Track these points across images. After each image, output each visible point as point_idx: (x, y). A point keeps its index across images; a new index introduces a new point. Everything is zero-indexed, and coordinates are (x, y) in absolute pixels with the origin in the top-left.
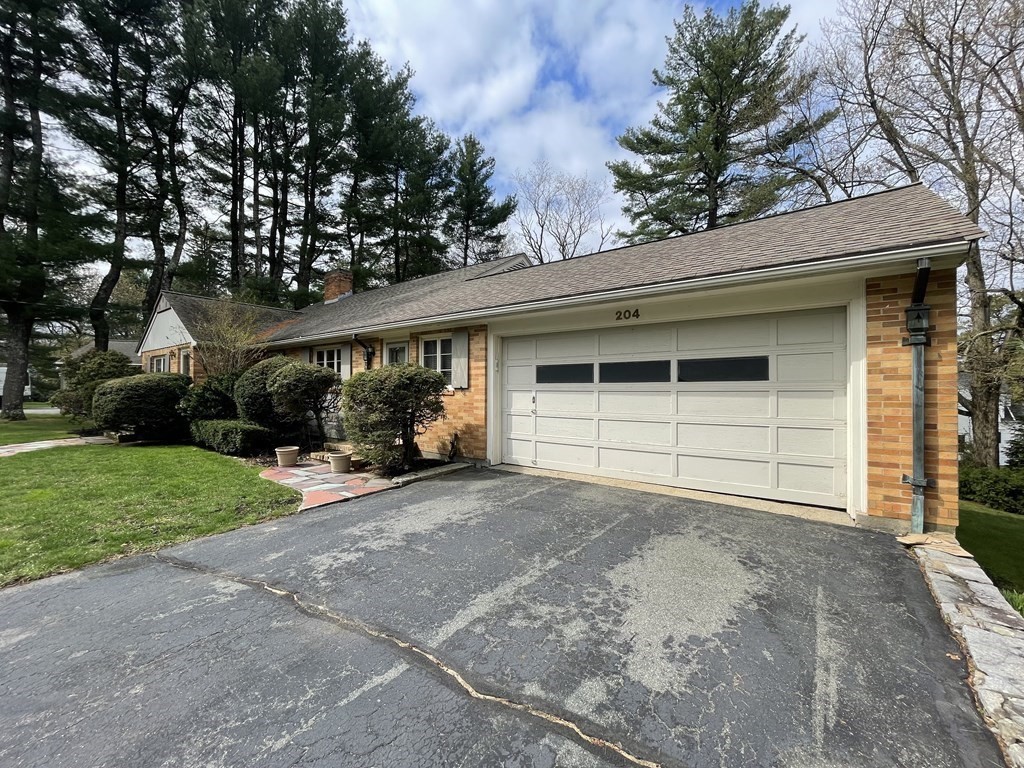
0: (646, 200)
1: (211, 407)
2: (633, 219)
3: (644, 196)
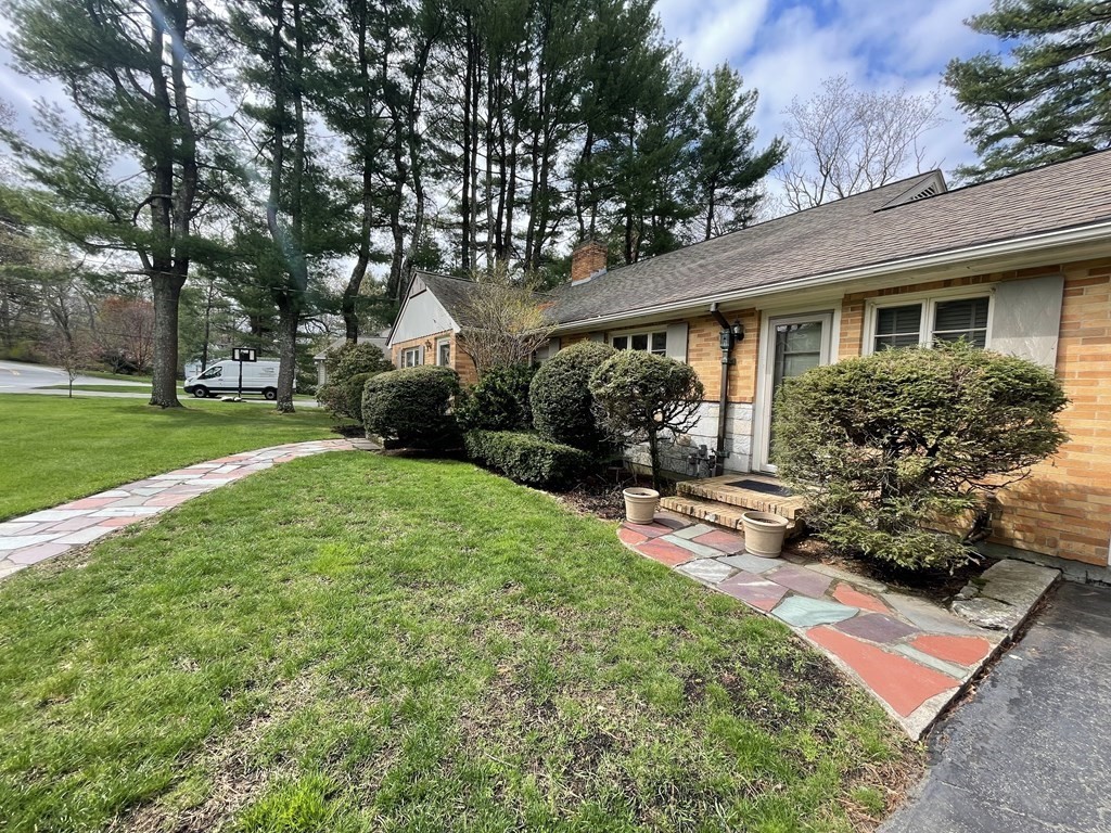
0: (1007, 114)
1: (494, 413)
2: (983, 146)
3: (1002, 108)
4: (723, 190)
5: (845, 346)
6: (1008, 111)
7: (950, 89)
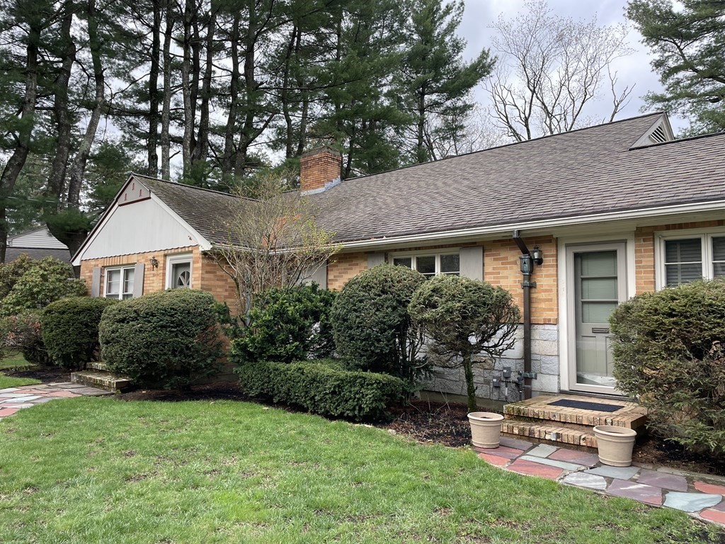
0: (681, 50)
2: (666, 76)
3: (676, 44)
4: (434, 97)
5: (640, 272)
6: (682, 47)
7: (632, 22)
